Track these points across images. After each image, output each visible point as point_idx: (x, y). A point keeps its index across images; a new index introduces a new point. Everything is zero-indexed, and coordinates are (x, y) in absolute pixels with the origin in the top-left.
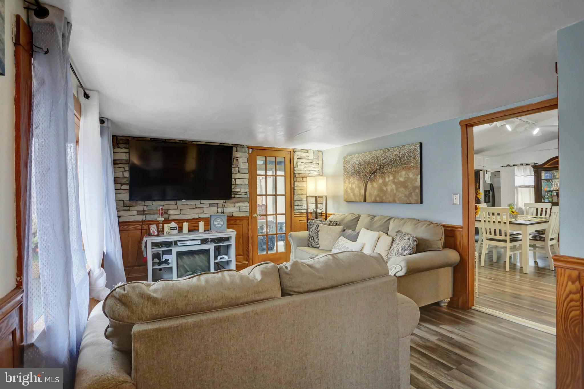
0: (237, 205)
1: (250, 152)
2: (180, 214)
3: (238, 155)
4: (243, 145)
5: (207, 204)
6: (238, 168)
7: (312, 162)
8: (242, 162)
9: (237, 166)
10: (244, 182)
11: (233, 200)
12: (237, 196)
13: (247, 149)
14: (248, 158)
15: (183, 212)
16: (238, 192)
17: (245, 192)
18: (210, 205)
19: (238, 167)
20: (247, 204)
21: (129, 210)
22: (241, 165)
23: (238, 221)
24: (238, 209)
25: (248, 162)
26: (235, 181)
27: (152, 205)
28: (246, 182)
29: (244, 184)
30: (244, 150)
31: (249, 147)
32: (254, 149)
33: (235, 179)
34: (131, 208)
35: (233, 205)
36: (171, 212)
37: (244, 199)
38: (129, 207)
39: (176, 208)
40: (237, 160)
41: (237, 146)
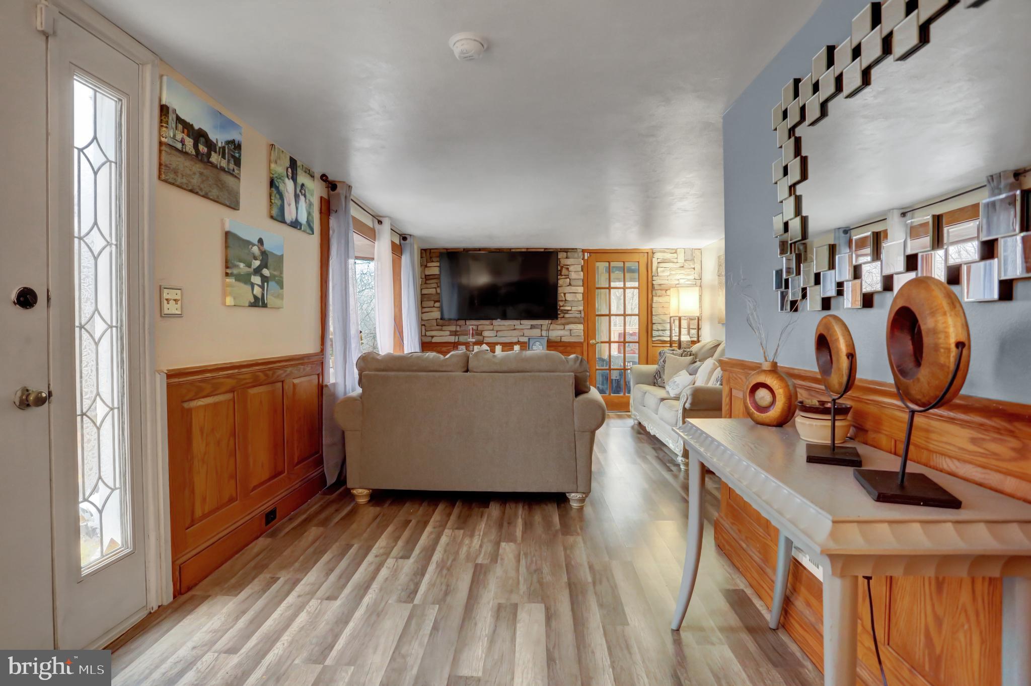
0: (567, 327)
1: (586, 258)
2: (496, 336)
3: (569, 262)
4: (576, 249)
5: (527, 325)
6: (568, 280)
7: (683, 267)
8: (575, 272)
9: (567, 277)
10: (576, 296)
11: (560, 321)
12: (567, 316)
13: (581, 254)
14: (582, 266)
15: (499, 334)
16: (568, 310)
17: (578, 310)
18: (532, 327)
19: (568, 278)
20: (581, 327)
21: (441, 330)
22: (573, 275)
23: (569, 349)
24: (567, 333)
25: (582, 270)
26: (565, 296)
27: (466, 324)
28: (580, 297)
29: (576, 300)
30: (576, 255)
31: (584, 251)
32: (591, 252)
33: (565, 294)
34: (444, 328)
35: (562, 327)
36: (486, 334)
37: (576, 320)
38: (442, 326)
39: (492, 329)
40: (568, 269)
41: (567, 251)
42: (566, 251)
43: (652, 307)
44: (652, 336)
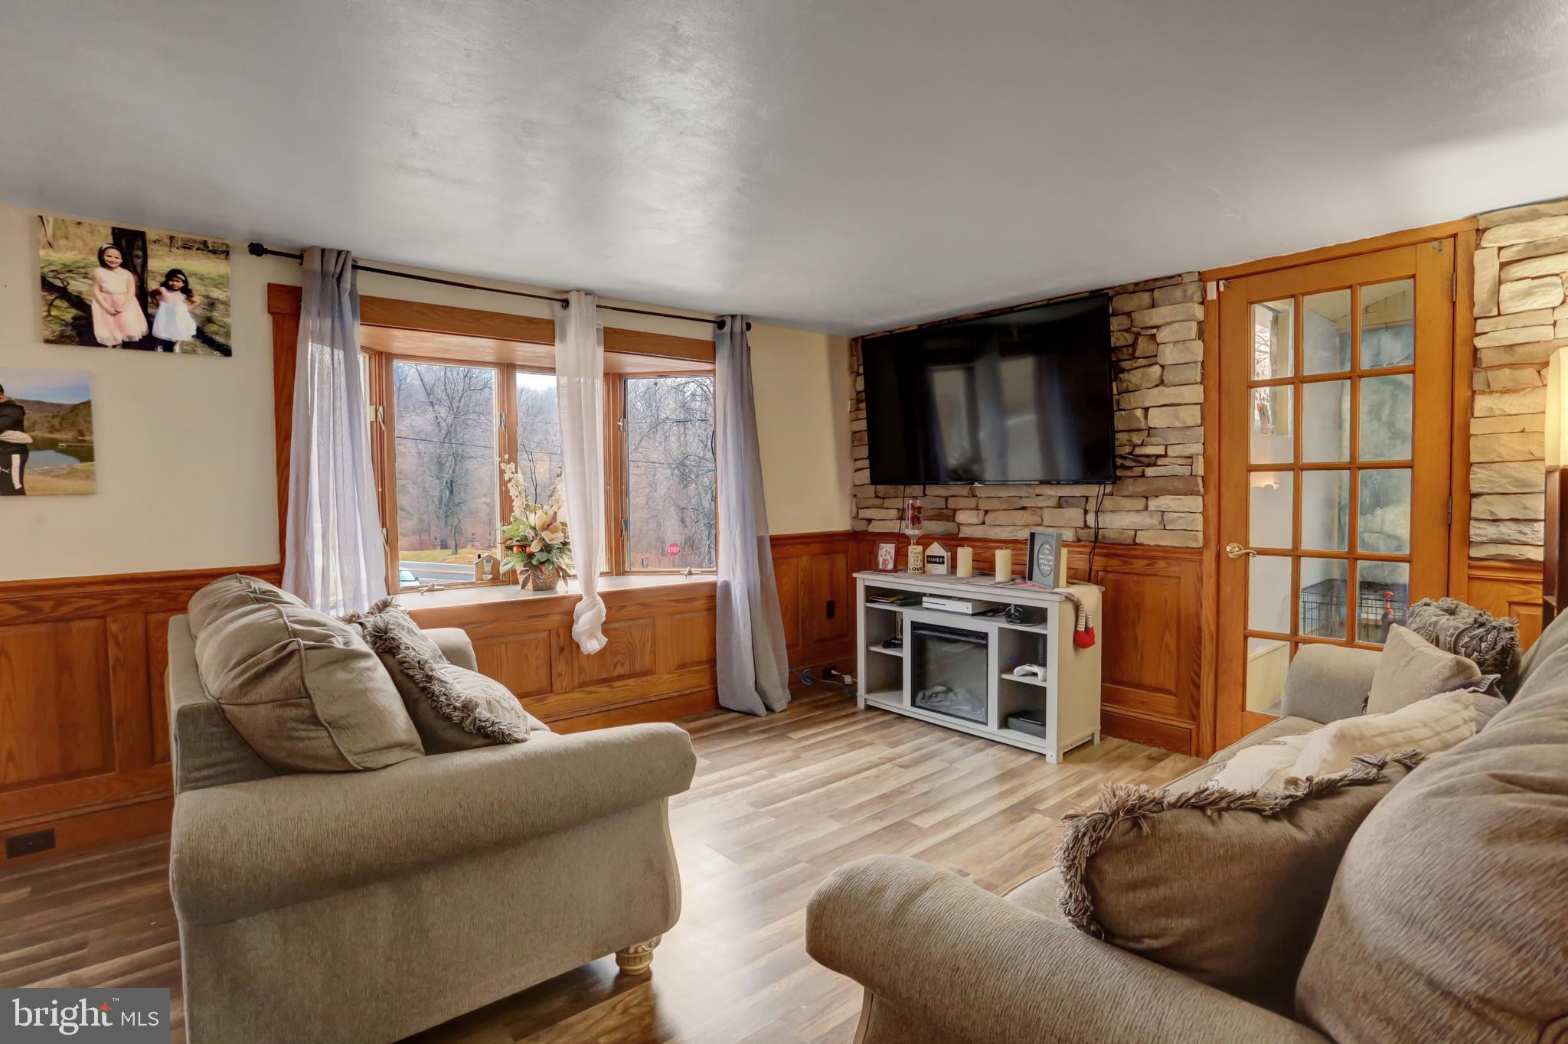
0: (1153, 504)
1: (1212, 295)
2: (983, 523)
3: (1156, 317)
4: (1180, 275)
5: (1050, 497)
6: (1157, 369)
8: (1176, 343)
9: (1153, 360)
10: (1177, 417)
11: (1130, 487)
12: (1150, 472)
13: (1193, 289)
14: (1199, 323)
15: (989, 519)
16: (1158, 456)
17: (1186, 454)
18: (1061, 503)
19: (1156, 363)
20: (1195, 503)
21: (881, 507)
22: (1169, 355)
23: (1162, 564)
24: (1155, 521)
25: (1201, 335)
26: (1146, 417)
27: (925, 495)
28: (1192, 416)
29: (1178, 424)
30: (1178, 294)
31: (1203, 277)
32: (1231, 277)
33: (1146, 410)
34: (888, 503)
35: (1140, 504)
36: (961, 517)
37: (1177, 483)
38: (883, 498)
39: (973, 505)
40: (1153, 336)
41: (1150, 286)
42: (1148, 286)
43: (1467, 436)
44: (1469, 544)
